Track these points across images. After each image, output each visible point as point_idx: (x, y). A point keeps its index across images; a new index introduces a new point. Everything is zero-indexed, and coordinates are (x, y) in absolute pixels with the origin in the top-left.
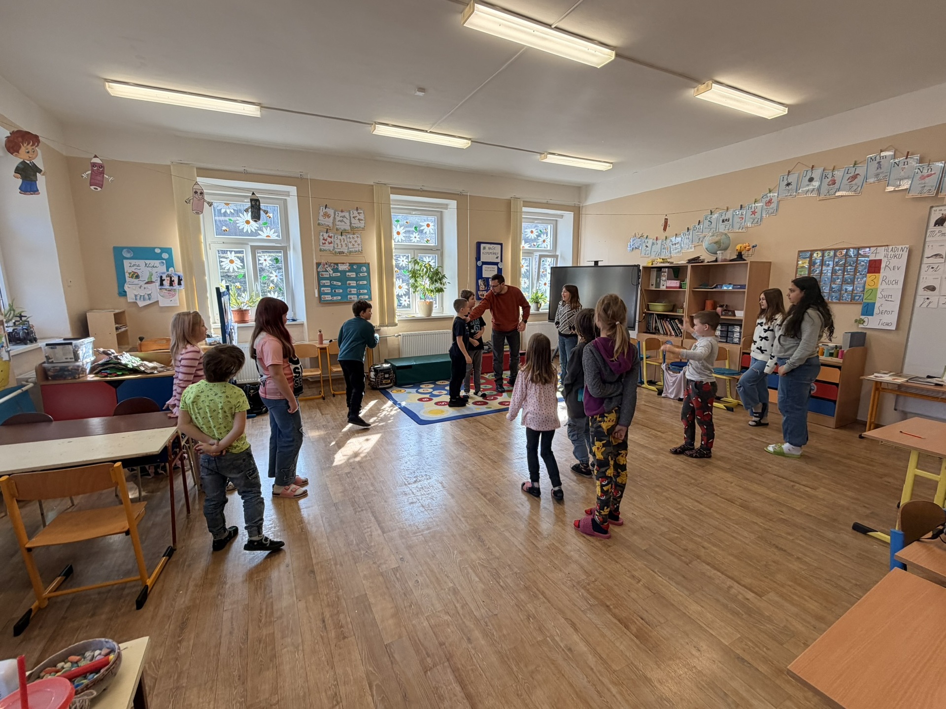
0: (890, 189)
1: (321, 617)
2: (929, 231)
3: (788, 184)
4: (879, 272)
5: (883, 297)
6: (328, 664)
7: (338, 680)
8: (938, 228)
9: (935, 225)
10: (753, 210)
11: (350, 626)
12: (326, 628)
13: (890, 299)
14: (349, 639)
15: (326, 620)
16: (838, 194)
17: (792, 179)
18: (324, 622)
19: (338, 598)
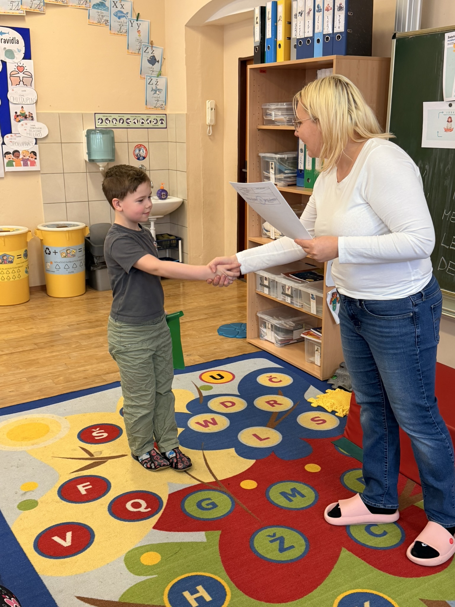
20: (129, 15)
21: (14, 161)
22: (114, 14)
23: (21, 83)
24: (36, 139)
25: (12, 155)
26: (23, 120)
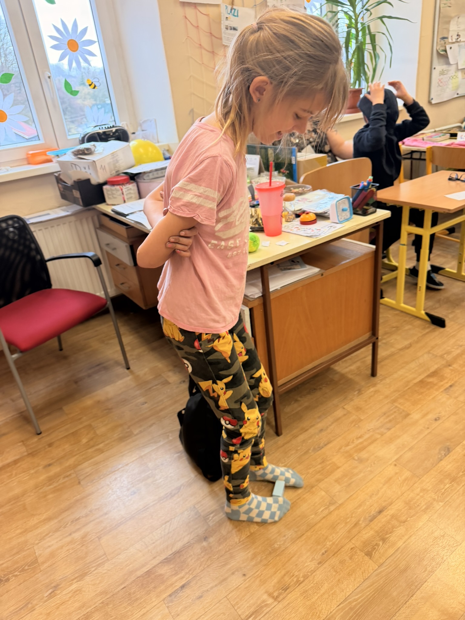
1: (384, 504)
6: (323, 554)
7: (306, 581)
11: (391, 551)
12: (371, 521)
14: (371, 561)
15: (384, 513)
18: (380, 512)
19: (427, 509)
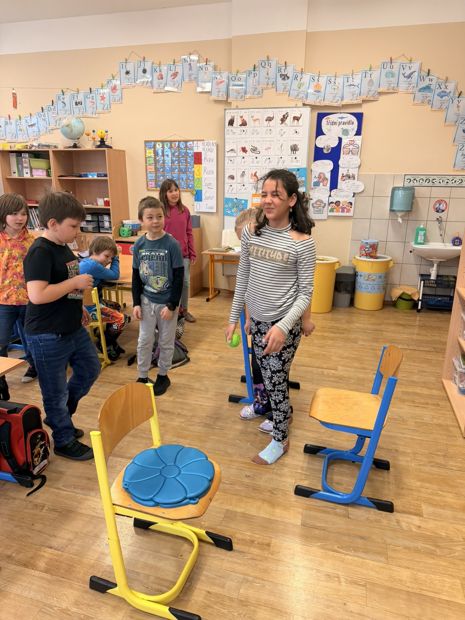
0: (199, 89)
2: (226, 129)
3: (127, 73)
4: (201, 164)
5: (206, 185)
8: (230, 128)
9: (229, 125)
10: (102, 95)
13: (210, 187)
16: (167, 88)
17: (130, 67)
20: (451, 95)
21: (335, 209)
22: (437, 95)
23: (351, 152)
24: (354, 193)
25: (334, 204)
26: (347, 179)
